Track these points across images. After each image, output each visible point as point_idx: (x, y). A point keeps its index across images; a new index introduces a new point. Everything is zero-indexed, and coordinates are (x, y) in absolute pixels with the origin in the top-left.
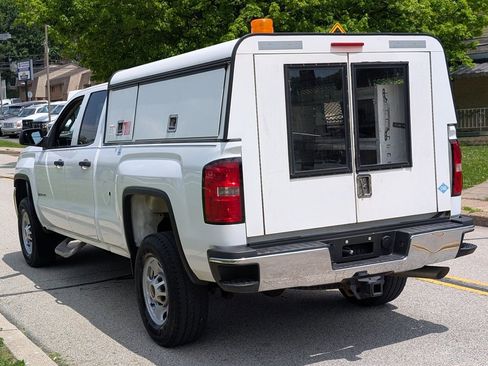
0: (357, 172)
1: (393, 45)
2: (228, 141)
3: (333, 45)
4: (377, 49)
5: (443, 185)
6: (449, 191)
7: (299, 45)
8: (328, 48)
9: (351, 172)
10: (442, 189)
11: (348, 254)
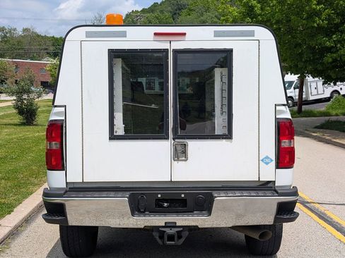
0: (174, 139)
1: (217, 34)
2: (56, 106)
3: (156, 34)
4: (200, 37)
5: (267, 157)
6: (273, 164)
7: (124, 34)
8: (152, 37)
9: (167, 138)
10: (266, 160)
11: (162, 206)
